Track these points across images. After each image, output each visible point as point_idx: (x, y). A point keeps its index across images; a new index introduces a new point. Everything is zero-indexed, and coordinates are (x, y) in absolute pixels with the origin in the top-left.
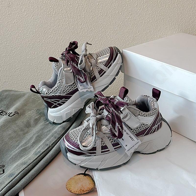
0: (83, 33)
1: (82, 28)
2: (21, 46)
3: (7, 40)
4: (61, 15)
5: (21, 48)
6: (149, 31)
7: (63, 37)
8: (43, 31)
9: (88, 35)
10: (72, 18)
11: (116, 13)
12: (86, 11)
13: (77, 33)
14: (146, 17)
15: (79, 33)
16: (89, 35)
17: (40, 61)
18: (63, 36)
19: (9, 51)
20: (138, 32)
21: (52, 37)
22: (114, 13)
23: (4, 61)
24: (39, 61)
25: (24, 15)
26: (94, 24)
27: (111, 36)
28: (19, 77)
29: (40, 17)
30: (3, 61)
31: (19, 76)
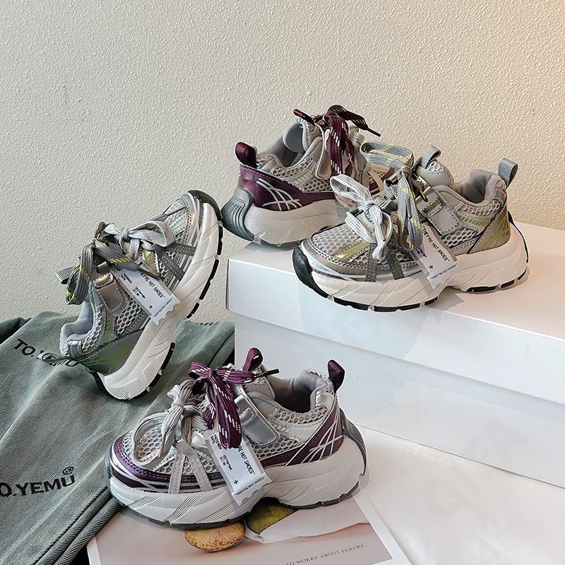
2: (108, 209)
4: (201, 141)
8: (159, 175)
10: (226, 146)
12: (257, 132)
25: (116, 139)
29: (153, 144)
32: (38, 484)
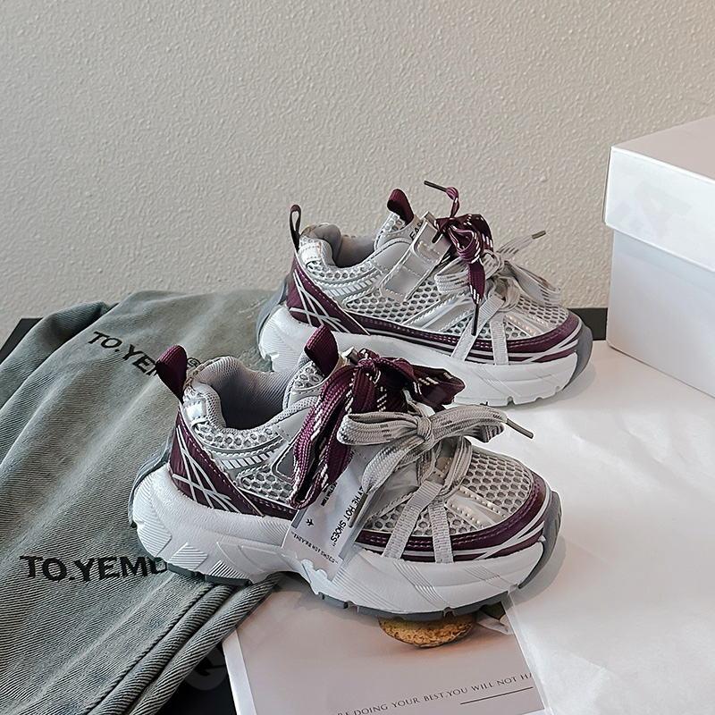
0: (410, 85)
1: (408, 66)
2: (193, 132)
3: (146, 111)
4: (334, 24)
5: (195, 139)
6: (644, 77)
7: (340, 101)
8: (269, 78)
9: (428, 94)
10: (373, 31)
11: (526, 16)
12: (420, 7)
13: (390, 86)
14: (635, 29)
15: (396, 84)
16: (431, 90)
17: (261, 186)
18: (340, 98)
19: (152, 150)
20: (607, 83)
21: (300, 99)
22: (520, 13)
23: (135, 184)
24: (255, 186)
25: (203, 22)
26: (450, 53)
27: (510, 96)
28: (188, 239)
29: (259, 29)
30: (133, 183)
31: (187, 236)
32: (110, 559)
